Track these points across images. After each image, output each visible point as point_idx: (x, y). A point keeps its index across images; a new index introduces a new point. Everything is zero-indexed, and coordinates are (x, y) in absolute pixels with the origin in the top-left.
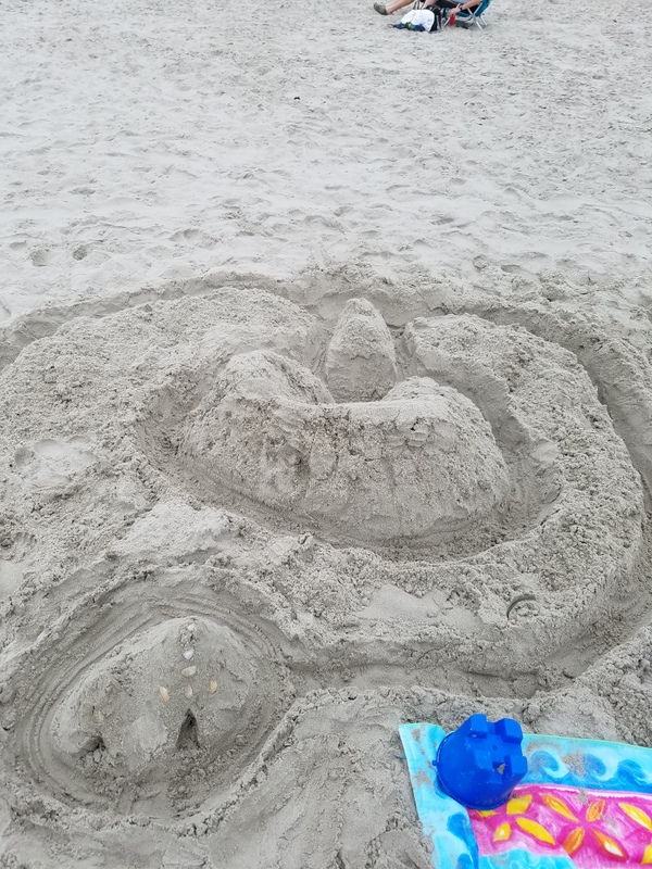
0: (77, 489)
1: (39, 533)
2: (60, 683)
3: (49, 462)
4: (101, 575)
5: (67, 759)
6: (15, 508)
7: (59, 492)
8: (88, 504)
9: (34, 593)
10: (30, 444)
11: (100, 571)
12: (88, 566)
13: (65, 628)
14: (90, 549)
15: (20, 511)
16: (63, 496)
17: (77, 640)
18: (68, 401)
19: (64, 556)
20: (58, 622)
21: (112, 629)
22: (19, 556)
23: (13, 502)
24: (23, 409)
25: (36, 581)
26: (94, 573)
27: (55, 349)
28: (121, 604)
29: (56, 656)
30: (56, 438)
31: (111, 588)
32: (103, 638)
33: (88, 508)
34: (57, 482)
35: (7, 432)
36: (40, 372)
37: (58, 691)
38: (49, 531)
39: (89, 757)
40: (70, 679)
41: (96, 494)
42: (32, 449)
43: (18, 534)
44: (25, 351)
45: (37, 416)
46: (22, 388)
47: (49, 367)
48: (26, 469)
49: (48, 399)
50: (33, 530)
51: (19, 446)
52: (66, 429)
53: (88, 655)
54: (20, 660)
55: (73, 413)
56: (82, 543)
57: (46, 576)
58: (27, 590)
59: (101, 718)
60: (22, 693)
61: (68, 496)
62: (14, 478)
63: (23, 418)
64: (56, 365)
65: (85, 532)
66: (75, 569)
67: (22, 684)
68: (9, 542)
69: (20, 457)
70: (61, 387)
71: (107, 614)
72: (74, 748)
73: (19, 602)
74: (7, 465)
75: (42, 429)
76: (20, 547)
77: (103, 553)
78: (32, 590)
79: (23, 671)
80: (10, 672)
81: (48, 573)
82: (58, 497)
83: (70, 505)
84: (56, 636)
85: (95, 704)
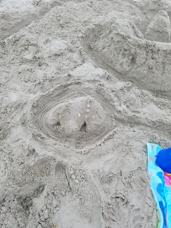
0: (62, 53)
1: (50, 64)
2: (50, 106)
3: (55, 44)
4: (66, 80)
5: (49, 126)
6: (43, 55)
7: (57, 53)
8: (64, 59)
9: (46, 80)
10: (50, 38)
11: (65, 79)
12: (62, 76)
13: (54, 91)
14: (63, 71)
15: (45, 56)
16: (58, 55)
17: (56, 96)
18: (63, 27)
19: (56, 72)
20: (52, 90)
21: (66, 96)
22: (43, 69)
23: (43, 53)
24: (50, 27)
25: (47, 76)
26: (64, 79)
27: (61, 10)
28: (70, 89)
29: (50, 98)
30: (58, 38)
31: (68, 84)
32: (64, 97)
33: (64, 60)
34: (56, 50)
35: (44, 33)
36: (56, 17)
37: (49, 108)
38: (52, 64)
39: (55, 126)
40: (53, 106)
41: (67, 56)
42: (50, 40)
43: (44, 63)
44: (53, 9)
45: (53, 30)
46: (50, 20)
47: (59, 15)
48: (48, 45)
49: (57, 25)
50: (48, 63)
51: (47, 38)
52: (61, 35)
53: (59, 101)
54: (40, 97)
55: (63, 31)
56: (61, 69)
57: (50, 76)
58: (44, 78)
59: (60, 117)
60: (40, 106)
61: (59, 55)
62: (44, 47)
63: (49, 29)
64: (61, 15)
65: (63, 66)
66: (59, 76)
67: (40, 103)
68: (41, 65)
69: (47, 41)
70: (61, 22)
71: (66, 91)
72: (52, 123)
73: (42, 81)
74: (43, 43)
75: (54, 34)
76: (44, 67)
77: (67, 74)
78: (46, 79)
79: (40, 100)
80: (37, 99)
81: (51, 75)
82: (56, 55)
83: (59, 58)
84: (51, 93)
85: (59, 113)
